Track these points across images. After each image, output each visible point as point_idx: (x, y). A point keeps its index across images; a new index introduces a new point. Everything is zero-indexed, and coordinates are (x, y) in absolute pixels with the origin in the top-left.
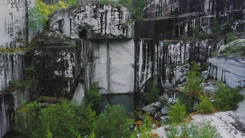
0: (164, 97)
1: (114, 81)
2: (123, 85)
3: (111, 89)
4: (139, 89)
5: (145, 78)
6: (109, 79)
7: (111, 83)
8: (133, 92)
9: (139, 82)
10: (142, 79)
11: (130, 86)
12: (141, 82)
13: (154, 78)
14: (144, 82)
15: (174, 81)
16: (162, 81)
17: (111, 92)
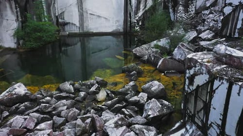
0: (176, 33)
1: (89, 12)
2: (105, 18)
3: (85, 25)
4: (132, 26)
5: (142, 6)
6: (82, 9)
7: (85, 14)
8: (122, 30)
9: (132, 14)
10: (138, 8)
11: (118, 21)
12: (136, 13)
13: (157, 7)
14: (140, 14)
15: (192, 9)
16: (171, 10)
17: (85, 30)
